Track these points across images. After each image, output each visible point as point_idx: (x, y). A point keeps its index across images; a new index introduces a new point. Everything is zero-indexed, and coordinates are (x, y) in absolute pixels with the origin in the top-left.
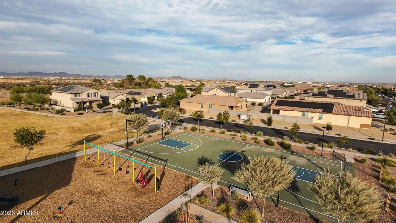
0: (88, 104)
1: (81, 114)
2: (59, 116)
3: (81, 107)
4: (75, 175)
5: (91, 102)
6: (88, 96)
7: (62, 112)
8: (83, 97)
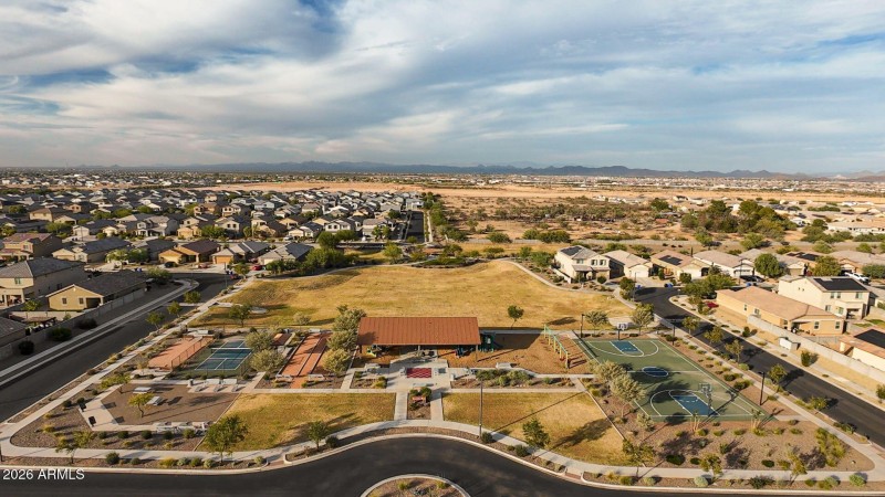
0: (590, 274)
1: (576, 288)
2: (553, 286)
3: (582, 277)
4: (532, 345)
5: (594, 272)
6: (593, 263)
7: (559, 281)
8: (587, 264)
